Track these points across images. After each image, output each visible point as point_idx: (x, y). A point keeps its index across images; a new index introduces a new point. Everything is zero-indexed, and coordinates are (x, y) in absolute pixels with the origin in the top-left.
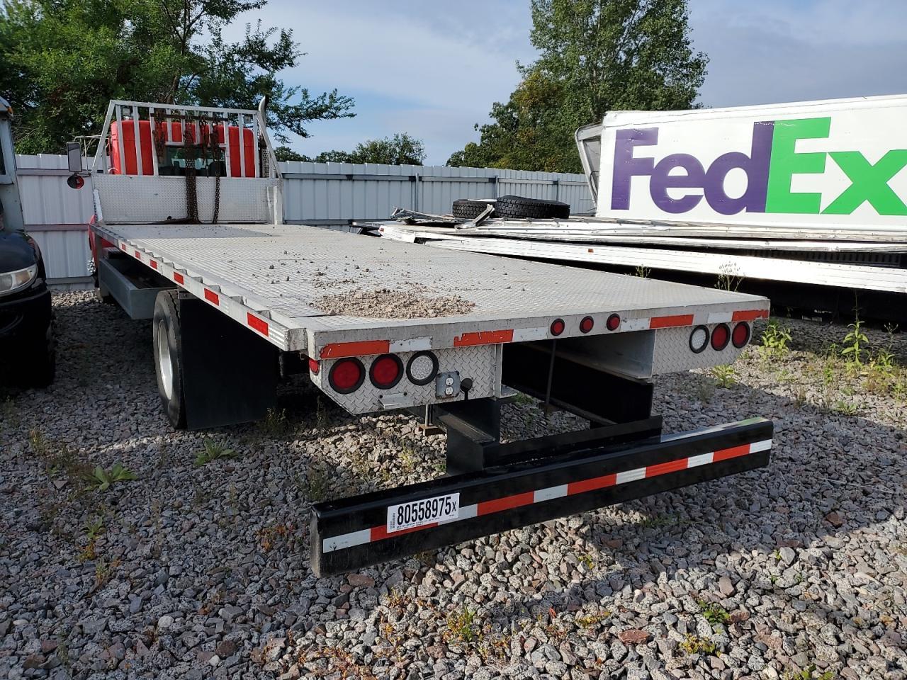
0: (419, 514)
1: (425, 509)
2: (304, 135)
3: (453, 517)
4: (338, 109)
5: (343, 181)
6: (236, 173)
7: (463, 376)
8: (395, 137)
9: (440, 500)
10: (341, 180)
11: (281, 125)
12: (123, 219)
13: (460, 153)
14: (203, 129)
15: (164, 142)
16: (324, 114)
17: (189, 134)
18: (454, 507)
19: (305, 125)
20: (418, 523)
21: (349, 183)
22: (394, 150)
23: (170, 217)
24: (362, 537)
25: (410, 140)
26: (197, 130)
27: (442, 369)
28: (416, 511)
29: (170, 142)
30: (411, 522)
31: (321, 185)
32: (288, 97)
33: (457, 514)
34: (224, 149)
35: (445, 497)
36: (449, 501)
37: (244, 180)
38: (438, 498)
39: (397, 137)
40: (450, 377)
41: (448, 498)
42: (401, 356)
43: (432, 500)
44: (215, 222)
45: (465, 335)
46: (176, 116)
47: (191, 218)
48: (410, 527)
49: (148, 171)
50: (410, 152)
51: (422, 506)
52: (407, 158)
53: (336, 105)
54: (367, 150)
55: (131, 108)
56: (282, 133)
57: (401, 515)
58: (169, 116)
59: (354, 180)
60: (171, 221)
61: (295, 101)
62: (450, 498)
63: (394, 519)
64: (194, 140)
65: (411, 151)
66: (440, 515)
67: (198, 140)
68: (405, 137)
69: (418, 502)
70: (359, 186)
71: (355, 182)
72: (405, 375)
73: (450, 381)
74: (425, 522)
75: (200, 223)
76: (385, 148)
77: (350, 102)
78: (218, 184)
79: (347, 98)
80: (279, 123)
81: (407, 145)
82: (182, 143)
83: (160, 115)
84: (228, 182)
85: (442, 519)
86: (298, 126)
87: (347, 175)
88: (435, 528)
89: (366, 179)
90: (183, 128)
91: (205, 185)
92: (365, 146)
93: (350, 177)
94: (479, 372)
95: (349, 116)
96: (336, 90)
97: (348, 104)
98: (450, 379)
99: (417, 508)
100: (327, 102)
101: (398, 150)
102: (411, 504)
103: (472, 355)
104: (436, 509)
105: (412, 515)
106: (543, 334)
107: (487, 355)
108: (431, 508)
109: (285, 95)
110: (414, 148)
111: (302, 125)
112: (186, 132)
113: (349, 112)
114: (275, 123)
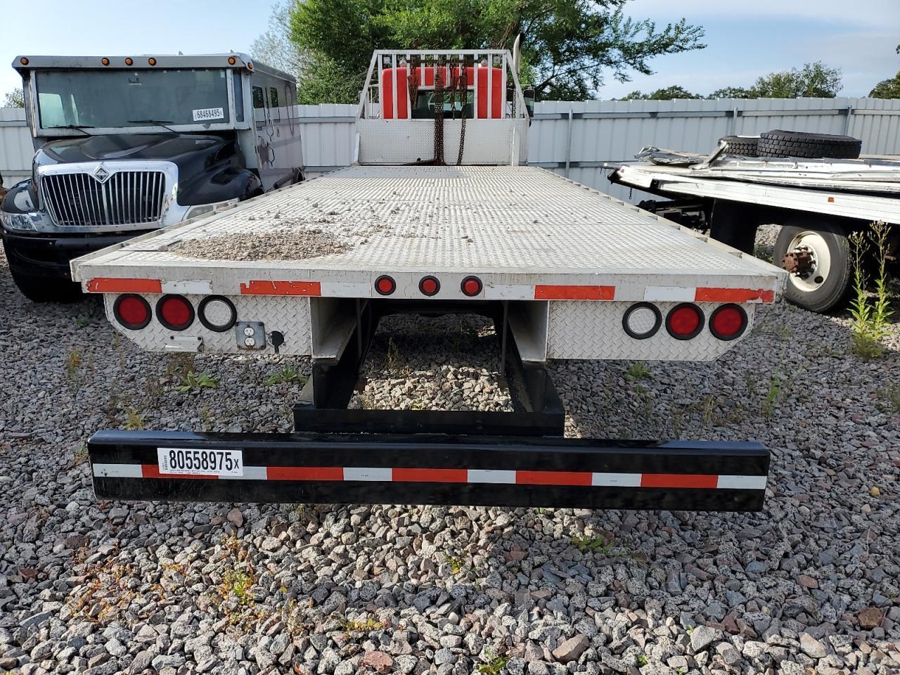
0: (194, 462)
1: (201, 460)
2: (647, 72)
3: (235, 475)
4: (686, 40)
5: (646, 120)
6: (482, 115)
7: (270, 328)
8: (805, 68)
9: (218, 453)
10: (643, 118)
11: (622, 64)
12: (379, 160)
13: (890, 81)
14: (453, 71)
15: (416, 86)
16: (670, 48)
17: (440, 79)
18: (237, 464)
19: (649, 61)
20: (193, 471)
21: (653, 121)
22: (802, 82)
23: (419, 159)
24: (133, 471)
25: (824, 70)
26: (448, 73)
27: (240, 318)
28: (190, 458)
29: (422, 87)
30: (185, 468)
31: (621, 124)
32: (635, 33)
33: (240, 472)
34: (472, 91)
35: (224, 451)
36: (229, 457)
37: (489, 121)
38: (215, 451)
39: (808, 67)
40: (249, 326)
41: (227, 454)
42: (189, 298)
43: (208, 451)
44: (459, 164)
45: (253, 283)
46: (429, 61)
47: (438, 161)
48: (185, 473)
49: (402, 115)
50: (822, 83)
51: (197, 455)
52: (816, 90)
53: (682, 37)
54: (768, 84)
55: (391, 57)
56: (623, 72)
57: (173, 459)
58: (423, 62)
59: (658, 118)
60: (420, 163)
61: (641, 37)
62: (230, 454)
63: (166, 462)
64: (443, 83)
65: (823, 81)
66: (221, 469)
67: (448, 83)
68: (817, 67)
69: (192, 450)
70: (664, 123)
71: (660, 120)
72: (197, 319)
73: (249, 331)
74: (202, 472)
75: (444, 164)
76: (791, 81)
77: (699, 31)
78: (463, 126)
79: (695, 27)
80: (620, 62)
81: (819, 76)
82: (433, 87)
83: (416, 61)
84: (473, 124)
85: (223, 474)
86: (641, 63)
87: (651, 113)
88: (214, 481)
89: (672, 116)
90: (435, 72)
91: (452, 127)
92: (766, 80)
93: (654, 115)
94: (290, 326)
95: (698, 47)
96: (684, 19)
97: (697, 34)
98: (249, 329)
99: (191, 455)
100: (672, 34)
101: (807, 81)
102: (184, 451)
103: (279, 307)
104: (215, 462)
105: (186, 462)
106: (366, 291)
107: (299, 307)
108: (208, 459)
109: (632, 30)
110: (828, 78)
111: (645, 62)
112: (437, 76)
113: (697, 43)
114: (615, 62)
